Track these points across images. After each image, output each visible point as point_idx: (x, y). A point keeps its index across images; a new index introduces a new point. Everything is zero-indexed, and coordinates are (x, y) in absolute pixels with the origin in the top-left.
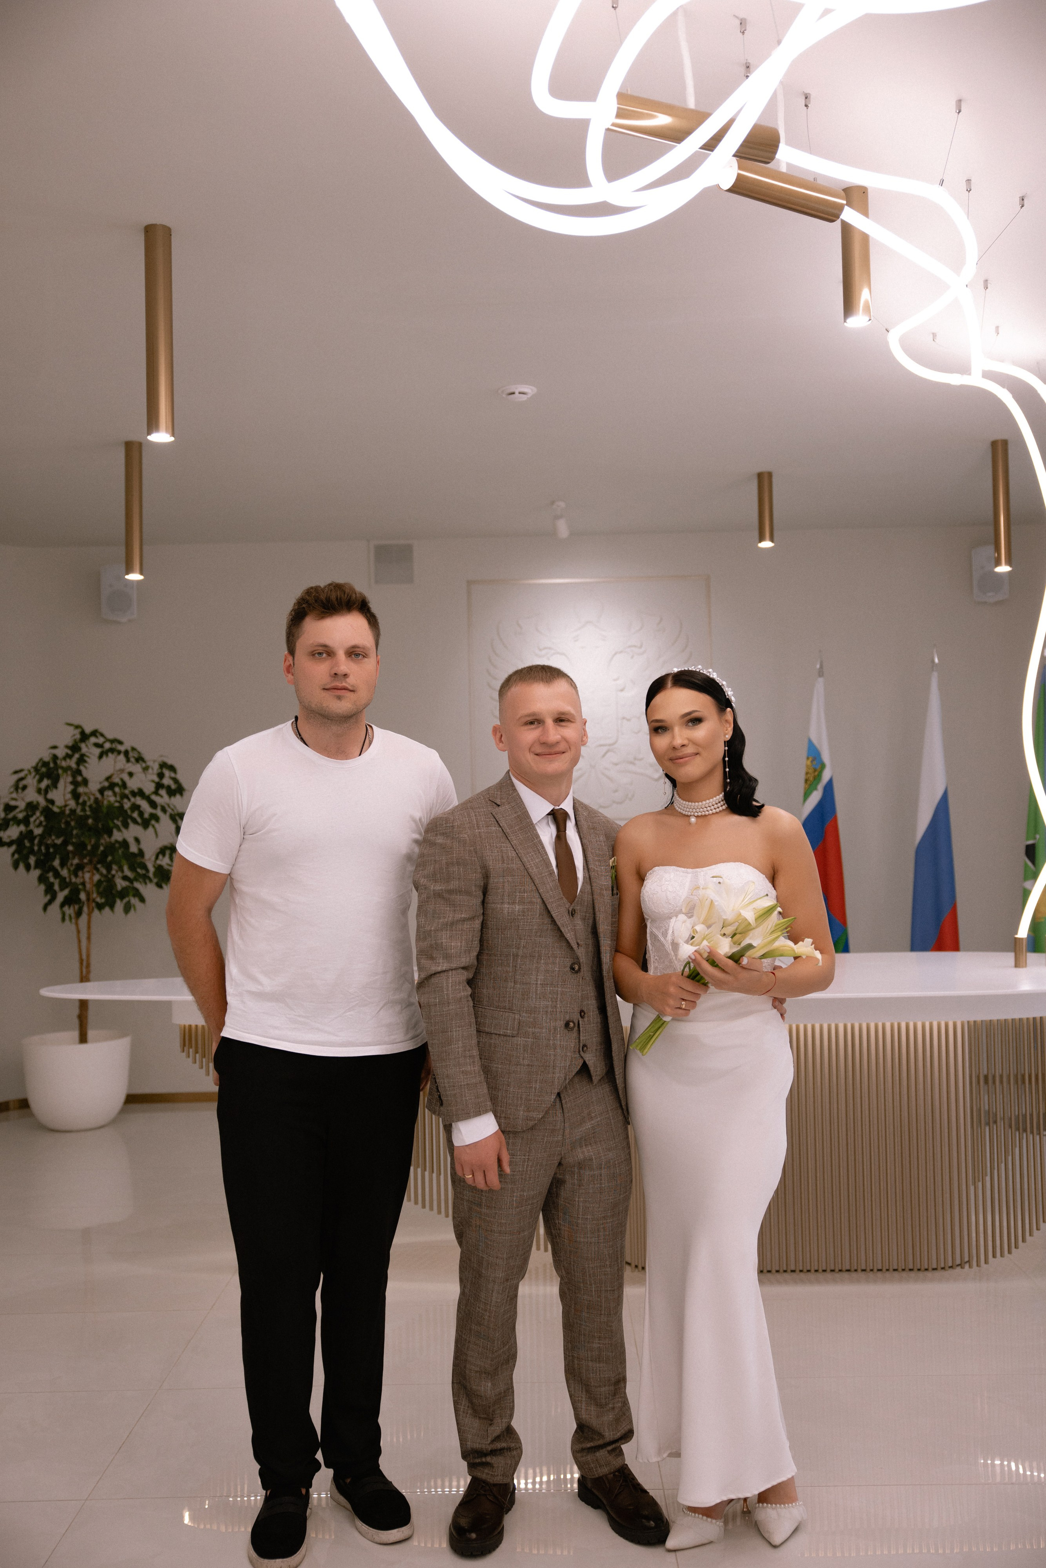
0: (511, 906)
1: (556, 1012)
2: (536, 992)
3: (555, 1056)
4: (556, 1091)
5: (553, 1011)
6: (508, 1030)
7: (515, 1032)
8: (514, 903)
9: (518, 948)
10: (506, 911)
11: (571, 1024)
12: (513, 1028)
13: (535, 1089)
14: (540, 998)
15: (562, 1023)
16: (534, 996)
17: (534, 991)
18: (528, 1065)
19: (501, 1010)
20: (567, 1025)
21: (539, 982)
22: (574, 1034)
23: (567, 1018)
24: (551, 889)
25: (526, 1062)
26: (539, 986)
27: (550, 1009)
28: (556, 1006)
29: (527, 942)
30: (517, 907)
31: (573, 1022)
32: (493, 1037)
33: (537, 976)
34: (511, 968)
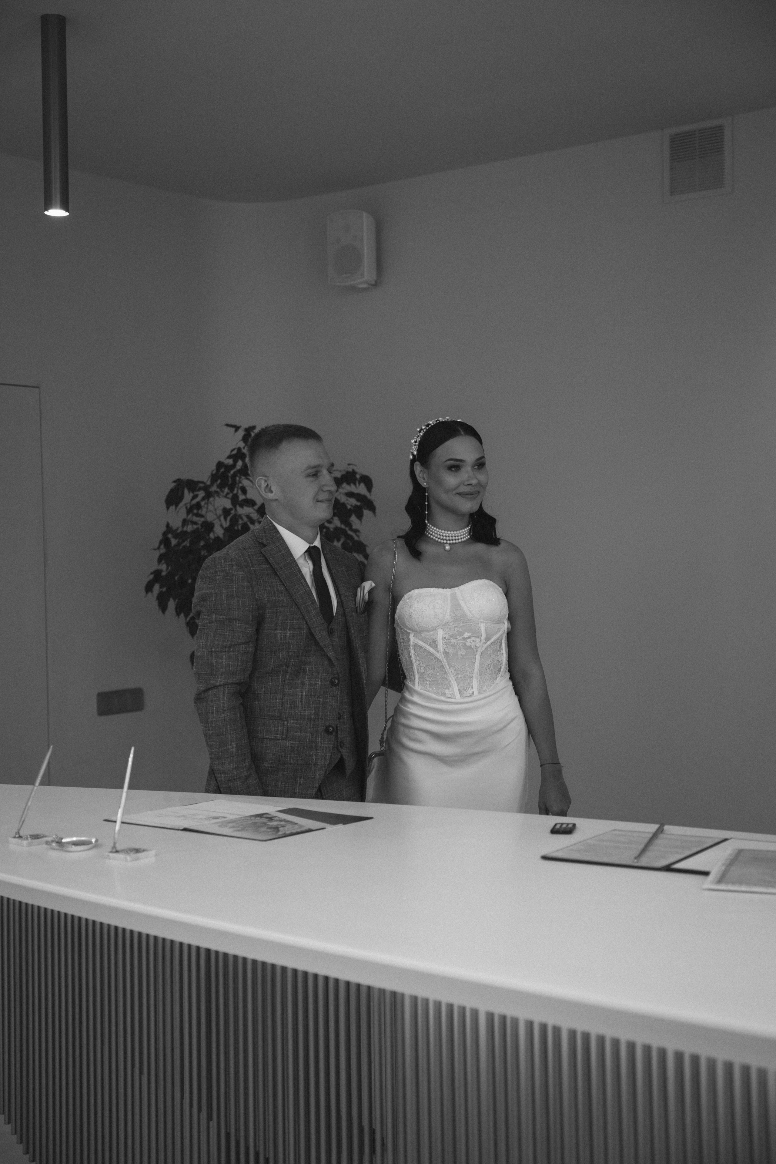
0: (283, 632)
1: (318, 719)
2: (301, 702)
3: (316, 755)
4: (317, 786)
5: (316, 718)
6: (278, 734)
7: (284, 736)
8: (285, 629)
9: (288, 667)
10: (279, 636)
11: (331, 729)
12: (283, 732)
13: (300, 784)
14: (305, 707)
15: (321, 728)
16: (300, 706)
17: (300, 701)
18: (295, 764)
19: (272, 718)
20: (327, 730)
21: (304, 694)
22: (332, 737)
23: (328, 724)
24: (314, 616)
25: (292, 761)
26: (304, 697)
27: (313, 717)
28: (318, 715)
29: (295, 662)
30: (288, 633)
31: (333, 728)
32: (265, 742)
33: (302, 689)
34: (280, 682)
